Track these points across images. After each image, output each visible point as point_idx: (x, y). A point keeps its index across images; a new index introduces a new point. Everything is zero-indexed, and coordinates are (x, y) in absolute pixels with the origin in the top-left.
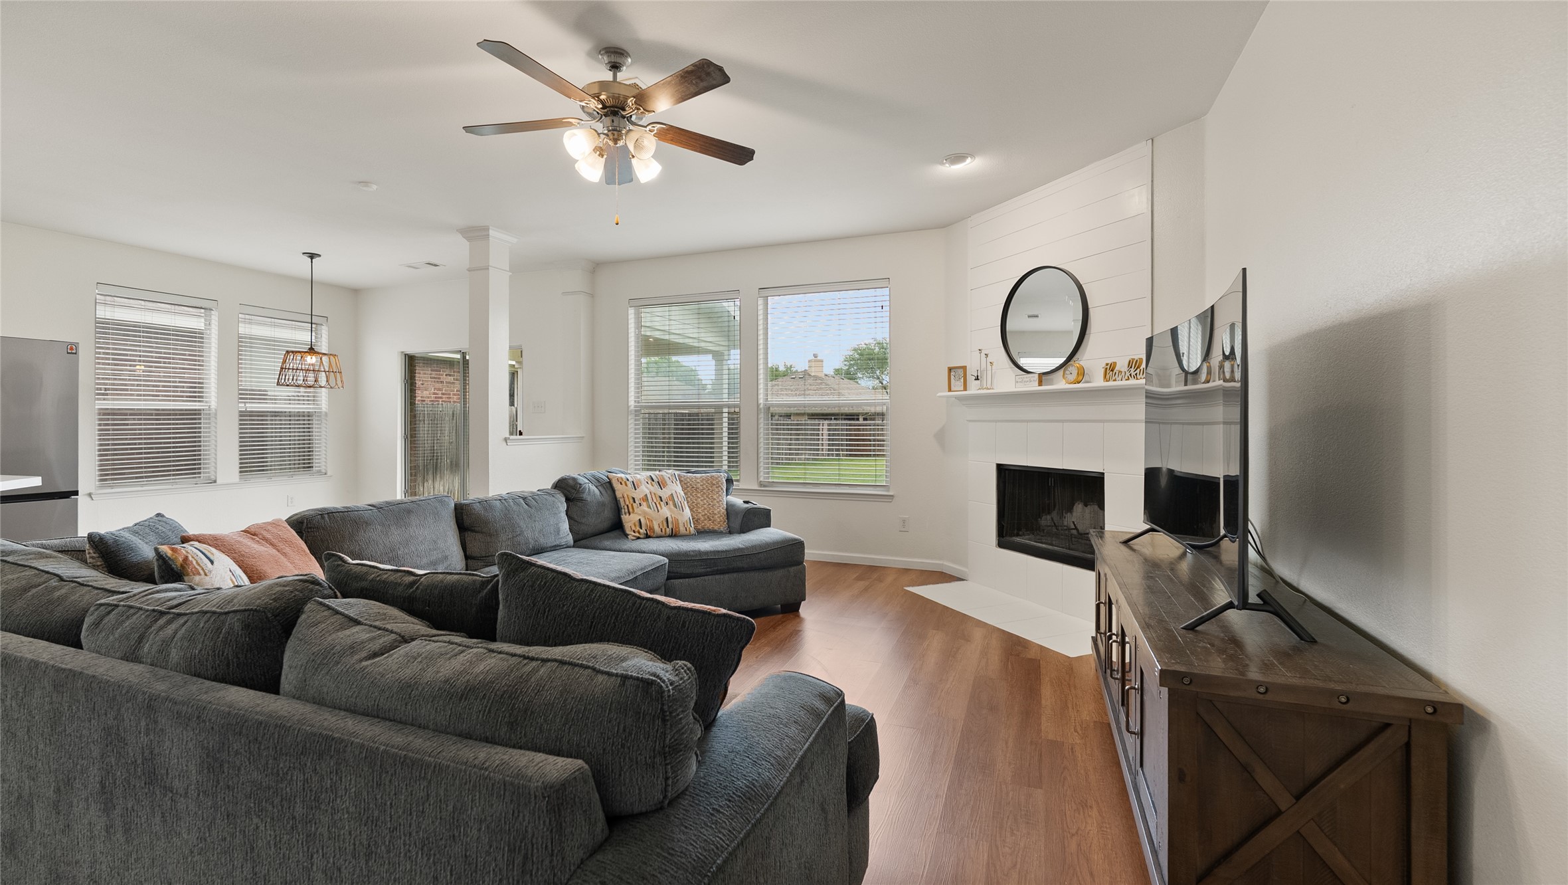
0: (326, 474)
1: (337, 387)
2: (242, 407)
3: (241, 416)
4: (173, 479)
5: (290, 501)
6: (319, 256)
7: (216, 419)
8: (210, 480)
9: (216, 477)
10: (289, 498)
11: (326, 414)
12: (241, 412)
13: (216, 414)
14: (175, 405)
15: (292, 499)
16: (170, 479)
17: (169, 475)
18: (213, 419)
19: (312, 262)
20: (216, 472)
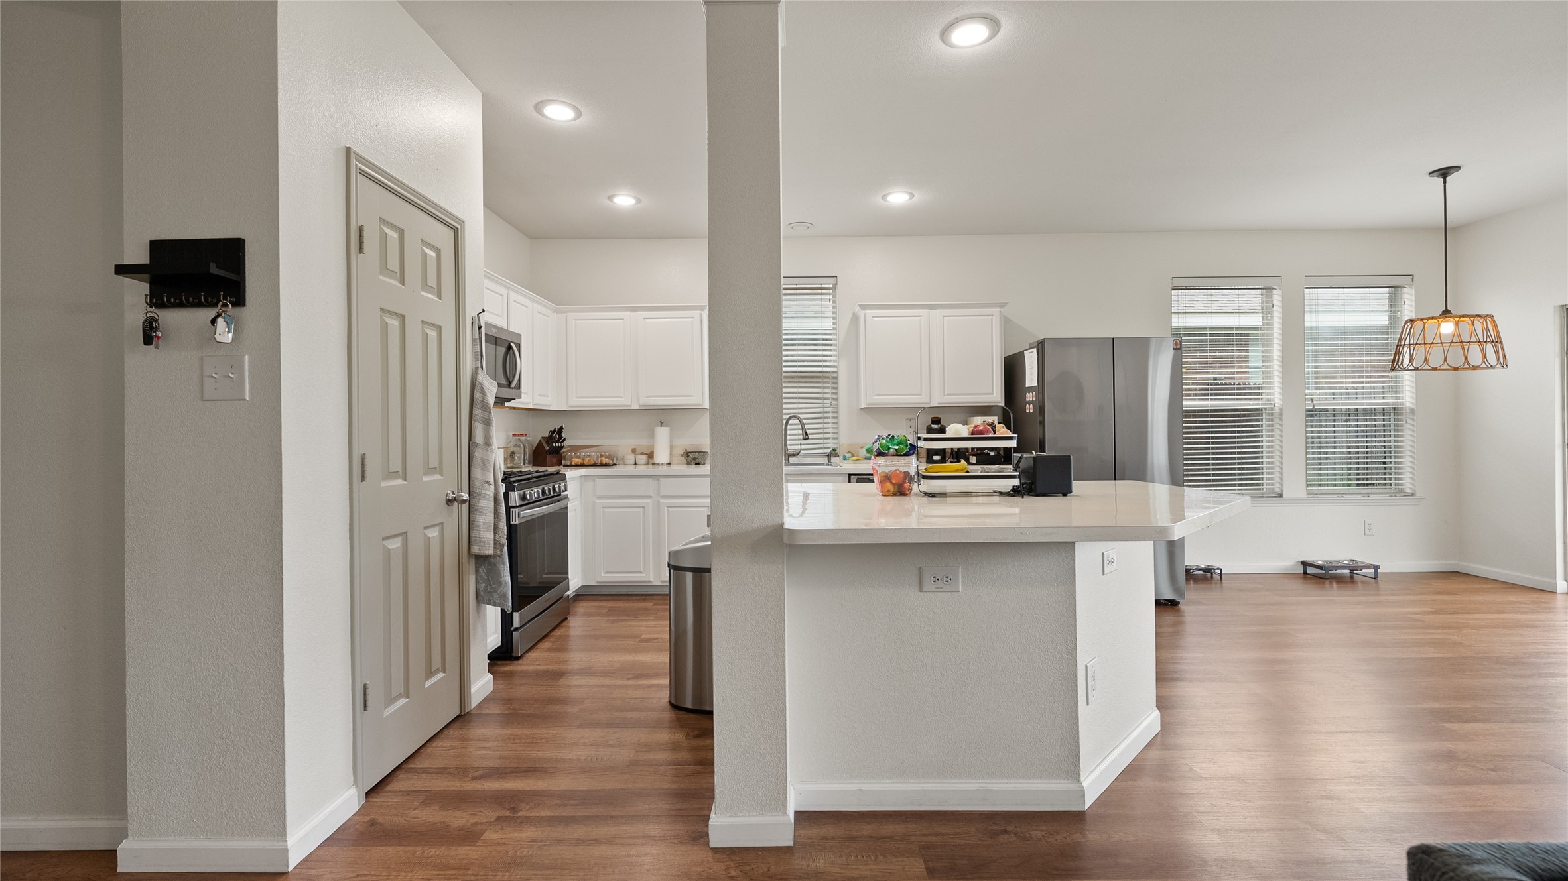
0: (1413, 495)
1: (1498, 365)
2: (1309, 405)
3: (1308, 415)
4: (1238, 489)
5: (1367, 527)
6: (1457, 168)
7: (1281, 419)
8: (1274, 493)
9: (1282, 490)
10: (1366, 525)
11: (1412, 411)
12: (1308, 411)
13: (1281, 414)
14: (1241, 405)
15: (1370, 525)
16: (1235, 490)
17: (1235, 485)
18: (1277, 420)
19: (1445, 182)
20: (1282, 485)
